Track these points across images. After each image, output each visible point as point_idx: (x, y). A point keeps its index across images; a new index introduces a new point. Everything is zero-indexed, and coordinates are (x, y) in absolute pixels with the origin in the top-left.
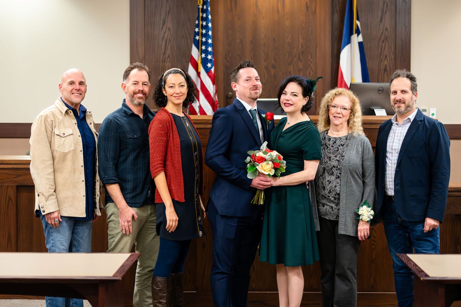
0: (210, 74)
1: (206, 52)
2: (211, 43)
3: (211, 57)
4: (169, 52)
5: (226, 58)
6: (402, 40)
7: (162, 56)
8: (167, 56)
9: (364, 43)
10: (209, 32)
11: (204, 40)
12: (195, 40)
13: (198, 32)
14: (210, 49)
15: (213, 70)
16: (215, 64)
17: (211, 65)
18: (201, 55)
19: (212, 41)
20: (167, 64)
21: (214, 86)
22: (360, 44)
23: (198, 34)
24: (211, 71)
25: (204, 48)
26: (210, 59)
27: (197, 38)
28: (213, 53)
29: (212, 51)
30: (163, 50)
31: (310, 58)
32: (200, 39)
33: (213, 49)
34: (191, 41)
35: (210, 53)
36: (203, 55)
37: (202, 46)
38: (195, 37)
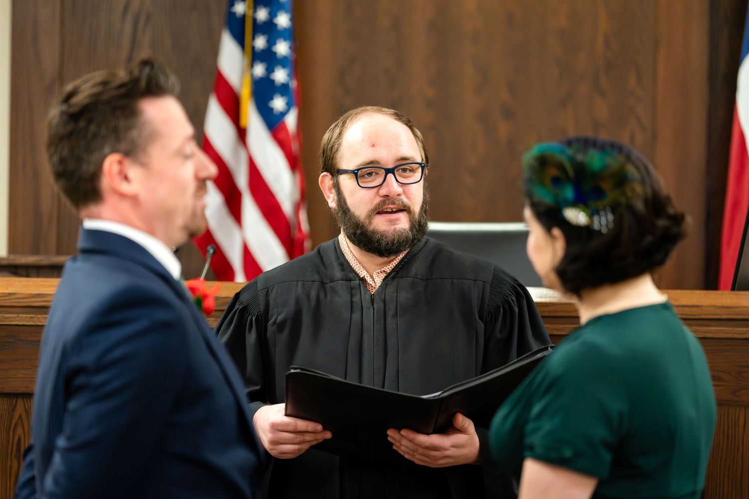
0: (282, 135)
1: (268, 58)
2: (285, 28)
3: (288, 75)
11: (262, 14)
12: (231, 15)
14: (282, 48)
15: (291, 121)
17: (286, 104)
18: (252, 66)
19: (291, 20)
21: (298, 177)
24: (286, 123)
25: (260, 43)
26: (282, 84)
27: (240, 8)
28: (295, 61)
29: (291, 56)
31: (632, 83)
32: (250, 13)
33: (294, 48)
34: (218, 19)
35: (283, 62)
36: (259, 70)
37: (253, 39)
38: (232, 4)
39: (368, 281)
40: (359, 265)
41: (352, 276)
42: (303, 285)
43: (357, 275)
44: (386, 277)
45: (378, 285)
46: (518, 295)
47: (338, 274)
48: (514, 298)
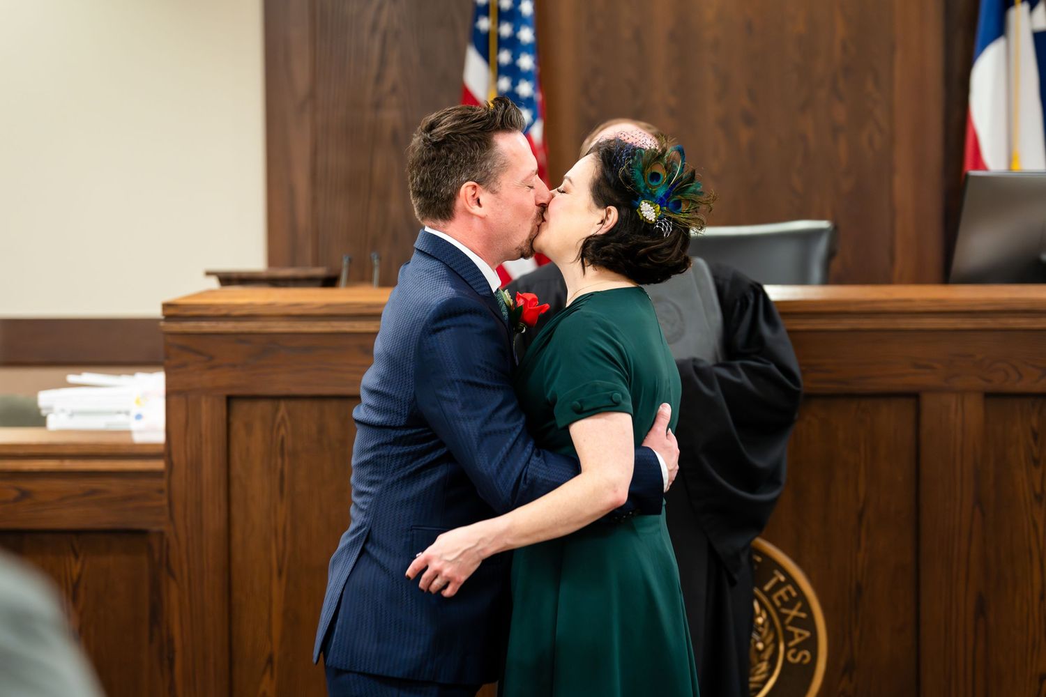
1: (513, 71)
2: (528, 42)
3: (532, 89)
4: (393, 73)
5: (586, 92)
7: (370, 86)
8: (388, 88)
10: (520, 4)
11: (506, 30)
12: (476, 31)
14: (526, 62)
15: (537, 133)
16: (545, 111)
17: (532, 115)
18: (497, 80)
19: (535, 34)
20: (388, 116)
22: (1040, 38)
23: (484, 10)
24: (531, 134)
25: (505, 57)
26: (527, 97)
27: (484, 24)
28: (538, 75)
29: (536, 70)
30: (374, 69)
31: (870, 87)
32: (494, 28)
33: (539, 61)
34: (463, 34)
35: (527, 76)
36: (504, 84)
37: (498, 53)
38: (476, 20)
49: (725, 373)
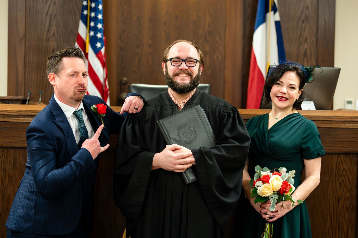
0: (99, 56)
1: (95, 29)
2: (101, 19)
3: (102, 35)
4: (53, 29)
5: (120, 38)
6: (325, 21)
7: (45, 34)
8: (52, 34)
9: (281, 23)
10: (98, 6)
11: (93, 15)
12: (82, 15)
13: (87, 6)
14: (100, 26)
15: (103, 51)
16: (106, 43)
17: (101, 45)
18: (90, 32)
19: (103, 16)
20: (52, 44)
21: (105, 70)
22: (277, 23)
23: (86, 8)
24: (101, 52)
25: (92, 24)
26: (100, 38)
27: (85, 12)
28: (104, 31)
29: (103, 29)
30: (47, 28)
31: (218, 39)
32: (89, 14)
33: (104, 26)
34: (78, 16)
35: (100, 31)
36: (92, 33)
37: (90, 23)
38: (83, 11)
39: (179, 106)
40: (175, 100)
41: (173, 104)
42: (155, 106)
43: (175, 103)
44: (185, 105)
45: (182, 107)
46: (233, 111)
47: (168, 103)
48: (232, 112)
49: (215, 151)
